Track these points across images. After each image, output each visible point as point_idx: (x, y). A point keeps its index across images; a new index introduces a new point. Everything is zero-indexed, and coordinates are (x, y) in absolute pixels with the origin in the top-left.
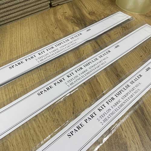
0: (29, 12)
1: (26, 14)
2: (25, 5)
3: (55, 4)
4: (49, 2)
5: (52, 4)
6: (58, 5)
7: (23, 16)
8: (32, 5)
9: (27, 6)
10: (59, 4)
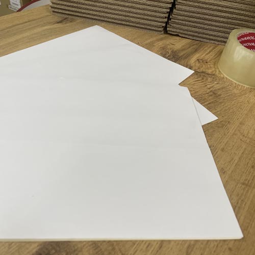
0: (132, 22)
1: (128, 23)
2: (130, 12)
3: (173, 32)
4: (164, 25)
5: (168, 29)
6: (178, 35)
7: (124, 23)
8: (139, 16)
9: (131, 15)
10: (180, 35)
